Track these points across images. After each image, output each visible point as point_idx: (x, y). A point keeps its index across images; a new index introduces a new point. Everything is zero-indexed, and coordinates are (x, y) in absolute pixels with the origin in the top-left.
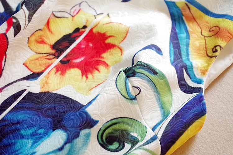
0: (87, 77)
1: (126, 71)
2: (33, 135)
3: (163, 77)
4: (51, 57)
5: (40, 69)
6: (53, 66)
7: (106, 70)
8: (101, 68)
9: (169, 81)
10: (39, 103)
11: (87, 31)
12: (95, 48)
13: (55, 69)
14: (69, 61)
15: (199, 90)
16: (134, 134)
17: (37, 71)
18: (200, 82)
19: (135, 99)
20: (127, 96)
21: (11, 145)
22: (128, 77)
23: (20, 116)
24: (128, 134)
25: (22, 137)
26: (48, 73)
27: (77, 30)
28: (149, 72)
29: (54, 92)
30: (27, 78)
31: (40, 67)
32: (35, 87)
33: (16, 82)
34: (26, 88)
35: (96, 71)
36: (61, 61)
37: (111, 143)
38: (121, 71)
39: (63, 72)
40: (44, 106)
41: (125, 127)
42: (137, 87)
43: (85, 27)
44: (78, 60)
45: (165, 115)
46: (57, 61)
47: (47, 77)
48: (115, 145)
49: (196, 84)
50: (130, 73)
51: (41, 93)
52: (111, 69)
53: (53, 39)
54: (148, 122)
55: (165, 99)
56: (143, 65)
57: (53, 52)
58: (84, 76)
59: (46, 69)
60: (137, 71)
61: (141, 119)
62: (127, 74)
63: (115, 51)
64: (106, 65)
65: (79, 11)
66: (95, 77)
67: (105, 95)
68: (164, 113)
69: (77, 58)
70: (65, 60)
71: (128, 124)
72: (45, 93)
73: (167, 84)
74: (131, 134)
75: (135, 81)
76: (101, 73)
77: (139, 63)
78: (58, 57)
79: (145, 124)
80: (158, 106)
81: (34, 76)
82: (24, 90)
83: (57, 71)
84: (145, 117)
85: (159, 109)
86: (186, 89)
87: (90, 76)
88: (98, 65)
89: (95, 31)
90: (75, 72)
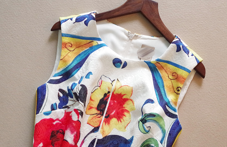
0: (121, 121)
3: (158, 115)
4: (99, 116)
5: (97, 124)
6: (102, 121)
7: (129, 114)
8: (125, 113)
10: (105, 143)
11: (111, 94)
12: (118, 103)
13: (104, 123)
14: (109, 115)
15: (176, 116)
16: (153, 145)
17: (96, 126)
19: (149, 131)
20: (146, 132)
22: (143, 123)
26: (102, 126)
27: (105, 95)
28: (152, 117)
29: (109, 135)
30: (93, 131)
31: (96, 123)
32: (99, 135)
33: (88, 134)
34: (96, 137)
35: (124, 117)
36: (105, 117)
39: (109, 123)
40: (108, 144)
41: (148, 143)
42: (149, 127)
43: (109, 92)
44: (113, 113)
45: (164, 132)
46: (103, 118)
47: (103, 128)
49: (174, 111)
51: (103, 138)
52: (131, 113)
53: (95, 104)
54: (157, 137)
55: (161, 123)
56: (149, 115)
57: (99, 112)
58: (119, 121)
59: (100, 124)
60: (147, 119)
61: (153, 137)
62: (143, 122)
63: (129, 102)
64: (128, 111)
65: (102, 82)
66: (125, 120)
69: (112, 112)
70: (107, 115)
71: (148, 141)
72: (105, 137)
73: (161, 117)
74: (151, 145)
75: (148, 124)
76: (127, 117)
77: (146, 115)
78: (103, 115)
80: (159, 128)
81: (96, 129)
82: (95, 139)
83: (106, 123)
84: (155, 135)
85: (160, 129)
86: (170, 115)
87: (122, 120)
88: (123, 112)
89: (115, 93)
90: (114, 120)
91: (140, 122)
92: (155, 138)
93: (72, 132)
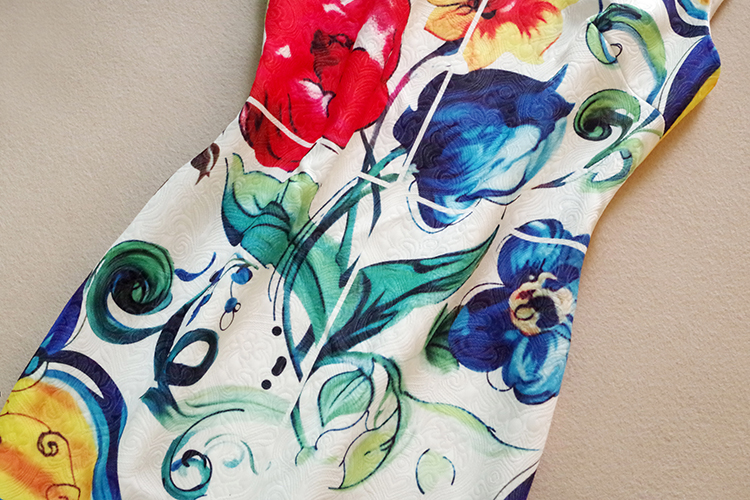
0: (529, 34)
1: (596, 22)
2: (482, 137)
3: (649, 19)
4: (465, 9)
5: (455, 33)
6: (473, 25)
7: (555, 17)
8: (546, 14)
9: (658, 23)
10: (474, 89)
13: (478, 30)
14: (494, 12)
15: (703, 30)
16: (621, 111)
17: (452, 37)
18: (701, 16)
19: (615, 61)
20: (607, 61)
21: (456, 156)
22: (601, 31)
23: (455, 113)
24: (613, 112)
25: (467, 142)
26: (471, 39)
28: (630, 17)
29: (488, 68)
30: (441, 52)
31: (453, 30)
32: (458, 64)
33: (424, 60)
34: (447, 69)
35: (541, 22)
36: (483, 15)
37: (592, 130)
38: (589, 24)
39: (492, 34)
40: (481, 93)
41: (607, 103)
42: (616, 45)
44: (508, 8)
45: (661, 77)
46: (477, 16)
47: (471, 45)
48: (598, 132)
49: (697, 20)
50: (603, 24)
51: (471, 73)
52: (563, 14)
54: (637, 91)
55: (655, 50)
56: (620, 9)
58: (525, 33)
59: (465, 32)
60: (613, 19)
61: (626, 87)
62: (600, 26)
64: (554, 9)
66: (542, 32)
67: (578, 65)
68: (657, 72)
69: (505, 5)
70: (488, 11)
71: (609, 98)
72: (476, 71)
73: (656, 29)
74: (616, 111)
75: (613, 35)
76: (549, 24)
77: (614, 6)
78: (476, 8)
79: (634, 95)
80: (646, 64)
81: (450, 47)
82: (445, 73)
83: (482, 33)
84: (631, 84)
85: (648, 67)
86: (683, 29)
87: (532, 31)
88: (540, 10)
90: (508, 30)
91: (593, 25)
92: (631, 93)
93: (382, 26)
